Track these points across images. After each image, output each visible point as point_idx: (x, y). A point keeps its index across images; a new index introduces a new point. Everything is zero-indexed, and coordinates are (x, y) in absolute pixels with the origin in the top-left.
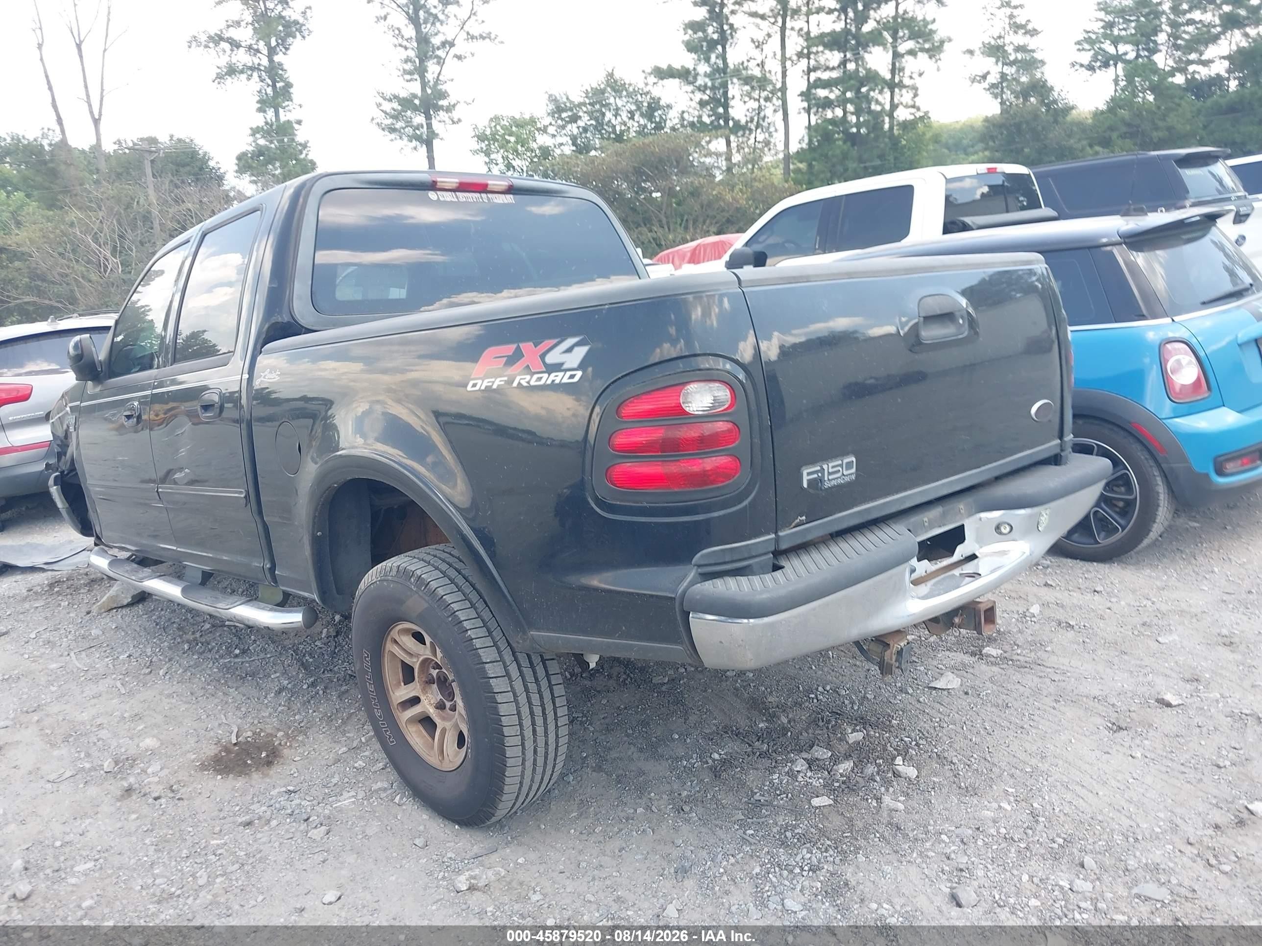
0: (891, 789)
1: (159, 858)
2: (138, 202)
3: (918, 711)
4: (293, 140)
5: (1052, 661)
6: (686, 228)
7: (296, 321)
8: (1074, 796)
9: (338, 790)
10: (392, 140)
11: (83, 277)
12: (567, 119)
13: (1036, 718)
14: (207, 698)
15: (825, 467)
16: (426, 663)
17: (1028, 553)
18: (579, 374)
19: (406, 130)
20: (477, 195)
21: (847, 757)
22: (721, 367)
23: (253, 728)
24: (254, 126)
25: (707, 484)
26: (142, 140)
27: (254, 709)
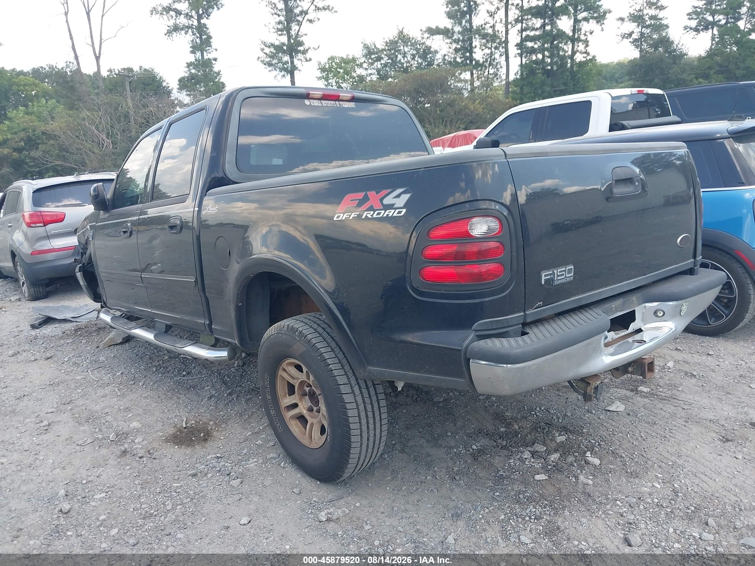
0: (584, 472)
1: (143, 492)
2: (122, 106)
3: (599, 425)
4: (212, 70)
5: (683, 396)
6: (445, 126)
7: (226, 176)
8: (700, 481)
9: (247, 458)
10: (270, 71)
11: (90, 151)
12: (375, 59)
13: (673, 431)
14: (168, 400)
15: (555, 271)
16: (302, 383)
17: (674, 329)
18: (404, 211)
19: (279, 65)
20: (333, 102)
21: (556, 451)
22: (493, 207)
23: (196, 419)
24: (189, 62)
25: (482, 281)
26: (124, 69)
27: (195, 407)
